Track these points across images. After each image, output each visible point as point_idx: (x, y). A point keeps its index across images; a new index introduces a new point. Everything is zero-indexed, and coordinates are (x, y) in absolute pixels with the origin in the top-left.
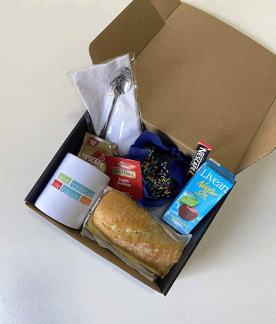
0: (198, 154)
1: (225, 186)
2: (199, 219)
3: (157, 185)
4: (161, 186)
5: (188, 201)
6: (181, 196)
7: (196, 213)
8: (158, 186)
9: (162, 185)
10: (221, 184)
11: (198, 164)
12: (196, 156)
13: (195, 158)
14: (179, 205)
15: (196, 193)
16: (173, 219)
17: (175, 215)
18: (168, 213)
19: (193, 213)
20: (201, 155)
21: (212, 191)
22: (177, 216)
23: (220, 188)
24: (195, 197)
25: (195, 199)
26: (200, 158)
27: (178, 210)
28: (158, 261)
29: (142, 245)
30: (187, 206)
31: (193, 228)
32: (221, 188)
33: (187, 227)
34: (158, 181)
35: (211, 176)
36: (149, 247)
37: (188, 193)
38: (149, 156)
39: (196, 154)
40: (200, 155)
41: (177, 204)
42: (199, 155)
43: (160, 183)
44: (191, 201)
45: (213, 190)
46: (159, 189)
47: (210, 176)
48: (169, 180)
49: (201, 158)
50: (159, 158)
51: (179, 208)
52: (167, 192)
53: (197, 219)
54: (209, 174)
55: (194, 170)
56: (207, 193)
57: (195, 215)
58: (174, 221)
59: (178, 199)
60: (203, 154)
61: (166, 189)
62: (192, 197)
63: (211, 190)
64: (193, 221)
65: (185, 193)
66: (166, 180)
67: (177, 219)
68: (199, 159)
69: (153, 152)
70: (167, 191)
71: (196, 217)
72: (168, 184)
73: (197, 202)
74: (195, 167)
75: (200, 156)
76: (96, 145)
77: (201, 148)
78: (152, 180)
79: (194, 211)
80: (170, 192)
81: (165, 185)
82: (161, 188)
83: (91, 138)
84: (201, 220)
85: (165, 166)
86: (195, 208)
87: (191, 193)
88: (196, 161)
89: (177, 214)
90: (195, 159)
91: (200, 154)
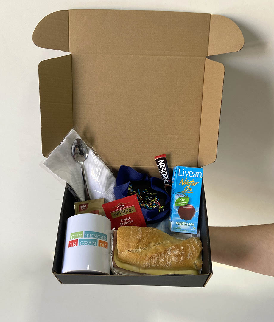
1: (198, 173)
3: (150, 206)
4: (153, 206)
5: (181, 202)
6: (175, 201)
7: (192, 208)
10: (195, 173)
14: (177, 210)
15: (183, 192)
16: (179, 226)
17: (179, 221)
18: (172, 223)
19: (190, 209)
21: (193, 182)
22: (181, 221)
23: (196, 177)
24: (184, 195)
25: (185, 197)
27: (178, 214)
29: (169, 250)
30: (183, 207)
31: (197, 223)
33: (193, 225)
34: (149, 204)
35: (185, 171)
36: (175, 248)
37: (178, 195)
38: (131, 192)
41: (175, 210)
43: (152, 204)
44: (183, 200)
46: (153, 208)
48: (157, 198)
50: (139, 190)
51: (178, 212)
52: (161, 207)
53: (196, 212)
54: (183, 171)
55: (167, 180)
56: (191, 186)
57: (193, 210)
59: (174, 205)
61: (159, 205)
62: (182, 196)
64: (195, 216)
65: (176, 197)
66: (154, 200)
67: (182, 223)
69: (132, 188)
71: (195, 211)
72: (158, 201)
73: (188, 198)
76: (86, 208)
78: (145, 205)
79: (190, 207)
80: (163, 206)
81: (156, 204)
82: (155, 207)
84: (199, 211)
85: (147, 192)
86: (189, 205)
87: (180, 194)
89: (180, 218)
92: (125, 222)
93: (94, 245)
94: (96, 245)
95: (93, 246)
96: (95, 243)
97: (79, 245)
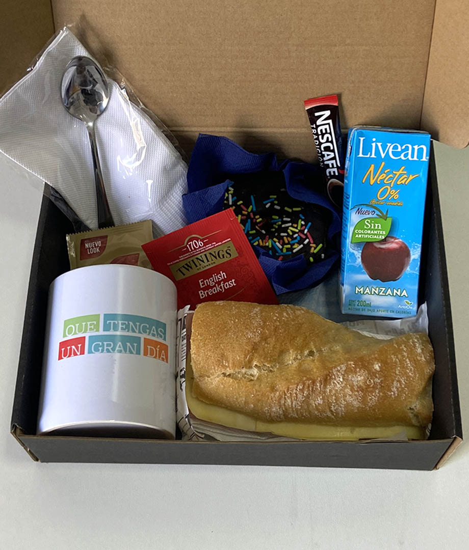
0: (321, 131)
1: (416, 147)
2: (415, 254)
3: (285, 246)
4: (294, 244)
5: (369, 232)
6: (350, 229)
7: (401, 247)
8: (289, 246)
9: (296, 241)
10: (407, 148)
11: (333, 151)
12: (320, 137)
13: (320, 144)
14: (358, 254)
15: (374, 202)
16: (365, 297)
17: (363, 284)
18: (346, 289)
19: (394, 250)
20: (327, 127)
21: (401, 175)
22: (370, 283)
23: (410, 159)
24: (377, 212)
25: (381, 217)
26: (329, 136)
27: (362, 266)
28: (395, 389)
29: (339, 371)
30: (376, 245)
31: (416, 287)
32: (413, 157)
33: (404, 293)
34: (280, 238)
35: (379, 144)
36: (355, 368)
37: (359, 212)
38: (231, 203)
39: (317, 134)
40: (326, 129)
41: (353, 253)
42: (324, 132)
43: (290, 239)
44: (375, 226)
45: (401, 172)
46: (294, 251)
47: (377, 146)
48: (303, 223)
49: (330, 133)
50: (252, 197)
51: (360, 260)
52: (315, 248)
53: (412, 257)
54: (374, 145)
55: (336, 170)
56: (396, 186)
57: (404, 252)
58: (369, 300)
59: (348, 241)
60: (329, 124)
61: (309, 243)
62: (370, 215)
63: (398, 173)
64: (408, 269)
65: (353, 218)
66: (297, 228)
67: (373, 290)
68: (330, 140)
69: (232, 192)
70: (314, 245)
71: (408, 255)
72: (306, 231)
73: (389, 220)
74: (332, 164)
75: (326, 133)
76: (102, 248)
77: (317, 114)
78: (269, 243)
79: (394, 246)
80: (321, 245)
81: (301, 237)
82: (297, 248)
83: (83, 242)
84: (420, 254)
85: (276, 202)
86: (393, 238)
87: (365, 209)
88: (327, 149)
89: (366, 277)
90: (323, 146)
91: (323, 128)
92: (212, 288)
93: (131, 352)
94: (138, 353)
95: (128, 355)
96: (133, 347)
97: (90, 352)
